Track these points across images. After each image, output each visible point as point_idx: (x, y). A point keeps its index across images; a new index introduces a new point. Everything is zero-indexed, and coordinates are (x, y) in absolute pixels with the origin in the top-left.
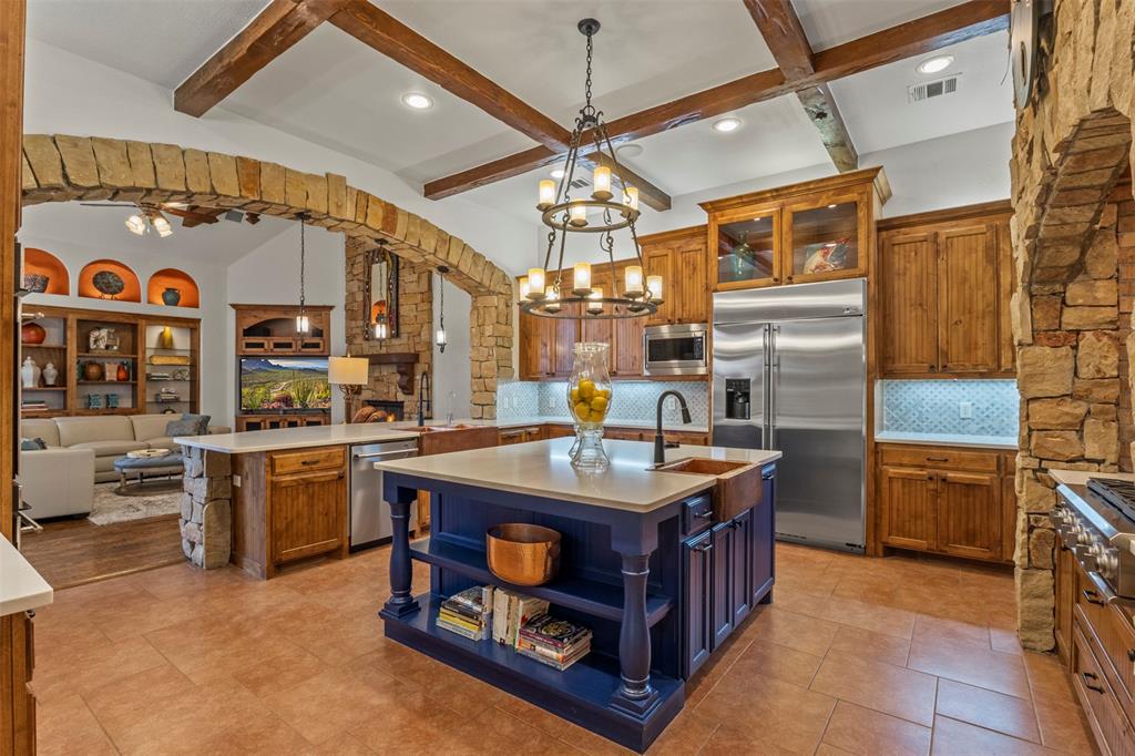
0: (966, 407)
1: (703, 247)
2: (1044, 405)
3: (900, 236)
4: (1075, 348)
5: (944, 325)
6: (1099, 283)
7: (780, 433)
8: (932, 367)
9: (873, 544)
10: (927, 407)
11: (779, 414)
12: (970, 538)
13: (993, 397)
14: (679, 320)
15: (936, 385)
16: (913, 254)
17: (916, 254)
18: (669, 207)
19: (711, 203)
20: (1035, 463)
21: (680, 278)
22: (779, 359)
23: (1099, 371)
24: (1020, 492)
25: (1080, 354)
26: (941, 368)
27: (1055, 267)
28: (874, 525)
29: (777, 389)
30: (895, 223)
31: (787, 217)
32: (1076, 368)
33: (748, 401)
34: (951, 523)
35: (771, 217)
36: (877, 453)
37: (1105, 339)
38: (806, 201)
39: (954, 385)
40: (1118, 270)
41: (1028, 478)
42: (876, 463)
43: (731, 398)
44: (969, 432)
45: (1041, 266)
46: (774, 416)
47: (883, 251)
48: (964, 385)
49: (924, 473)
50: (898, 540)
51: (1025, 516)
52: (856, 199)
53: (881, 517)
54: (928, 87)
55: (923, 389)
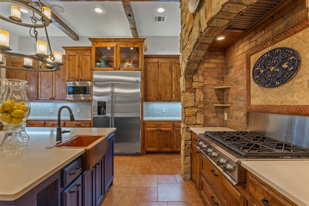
0: (164, 110)
1: (90, 54)
2: (189, 109)
3: (150, 60)
4: (195, 93)
5: (160, 87)
6: (200, 76)
7: (116, 119)
8: (157, 98)
9: (143, 152)
10: (155, 110)
11: (116, 112)
12: (167, 146)
13: (170, 107)
14: (81, 80)
15: (158, 104)
16: (153, 66)
17: (154, 66)
18: (79, 40)
19: (93, 39)
20: (186, 126)
21: (81, 64)
22: (116, 96)
23: (200, 100)
24: (183, 134)
25: (196, 95)
26: (160, 99)
27: (191, 70)
28: (143, 146)
29: (115, 105)
30: (149, 56)
31: (118, 49)
32: (195, 99)
33: (105, 109)
34: (162, 142)
35: (114, 48)
36: (144, 124)
37: (201, 91)
38: (124, 45)
39: (162, 104)
40: (203, 73)
41: (185, 131)
42: (144, 127)
43: (99, 108)
44: (165, 116)
45: (189, 69)
46: (114, 113)
47: (146, 64)
48: (164, 104)
49: (156, 129)
50: (150, 149)
51: (184, 142)
52: (138, 47)
53: (145, 143)
54: (158, 17)
55: (154, 105)
